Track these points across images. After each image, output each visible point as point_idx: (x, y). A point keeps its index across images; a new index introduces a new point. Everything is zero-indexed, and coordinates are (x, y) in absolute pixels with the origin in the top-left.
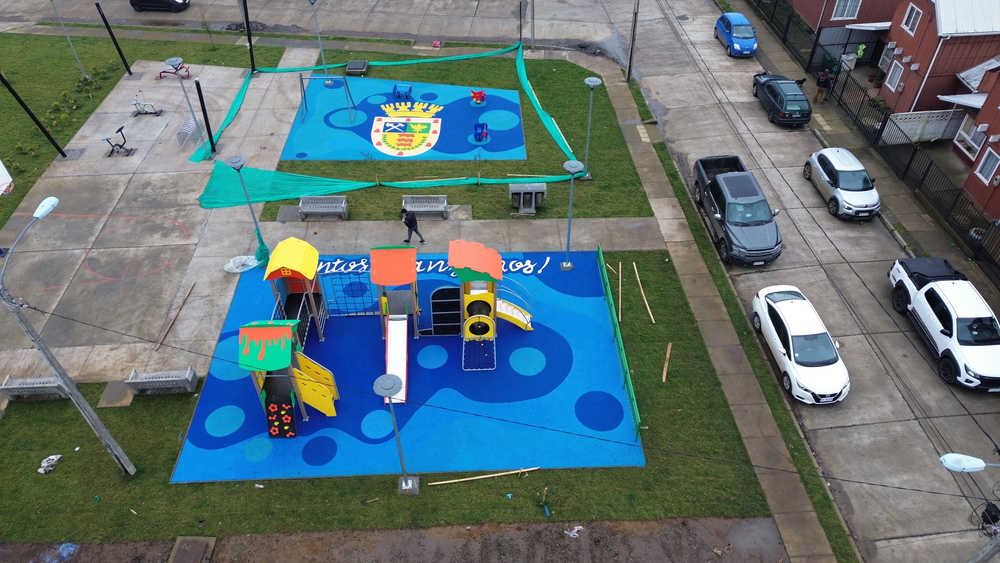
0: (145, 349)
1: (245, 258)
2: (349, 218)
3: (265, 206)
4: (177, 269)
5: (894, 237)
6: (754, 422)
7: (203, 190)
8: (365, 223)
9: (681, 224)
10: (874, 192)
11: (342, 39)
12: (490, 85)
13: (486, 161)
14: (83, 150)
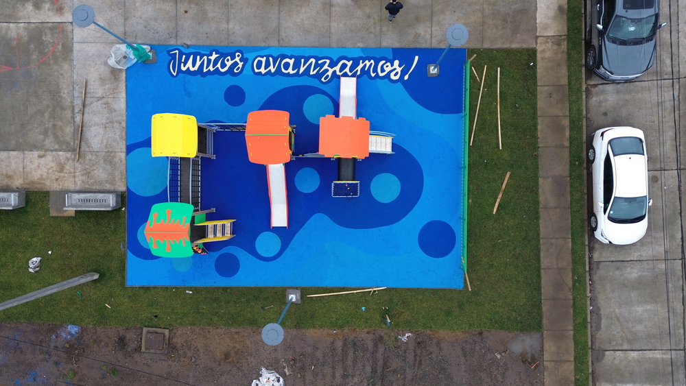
1: (122, 47)
6: (554, 255)
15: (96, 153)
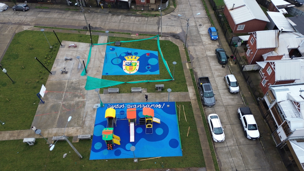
0: (79, 129)
1: (97, 104)
2: (119, 92)
3: (100, 89)
4: (83, 107)
5: (242, 98)
6: (205, 146)
7: (85, 85)
8: (123, 94)
9: (194, 94)
10: (238, 87)
11: (113, 32)
12: (151, 50)
13: (150, 75)
14: (55, 72)
15: (87, 127)
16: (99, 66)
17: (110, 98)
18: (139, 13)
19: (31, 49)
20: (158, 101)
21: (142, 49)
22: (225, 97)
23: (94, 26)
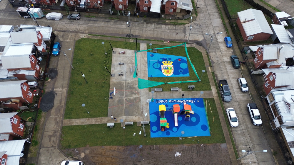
0: (140, 117)
2: (162, 91)
3: (149, 88)
4: (139, 102)
5: (250, 95)
6: (225, 130)
7: (138, 85)
8: (165, 92)
9: (216, 92)
10: (248, 88)
11: (150, 40)
12: (181, 55)
13: (183, 77)
14: (114, 74)
16: (144, 70)
17: (157, 95)
18: (168, 22)
19: (92, 55)
20: (190, 97)
21: (174, 55)
22: (238, 95)
23: (134, 34)
